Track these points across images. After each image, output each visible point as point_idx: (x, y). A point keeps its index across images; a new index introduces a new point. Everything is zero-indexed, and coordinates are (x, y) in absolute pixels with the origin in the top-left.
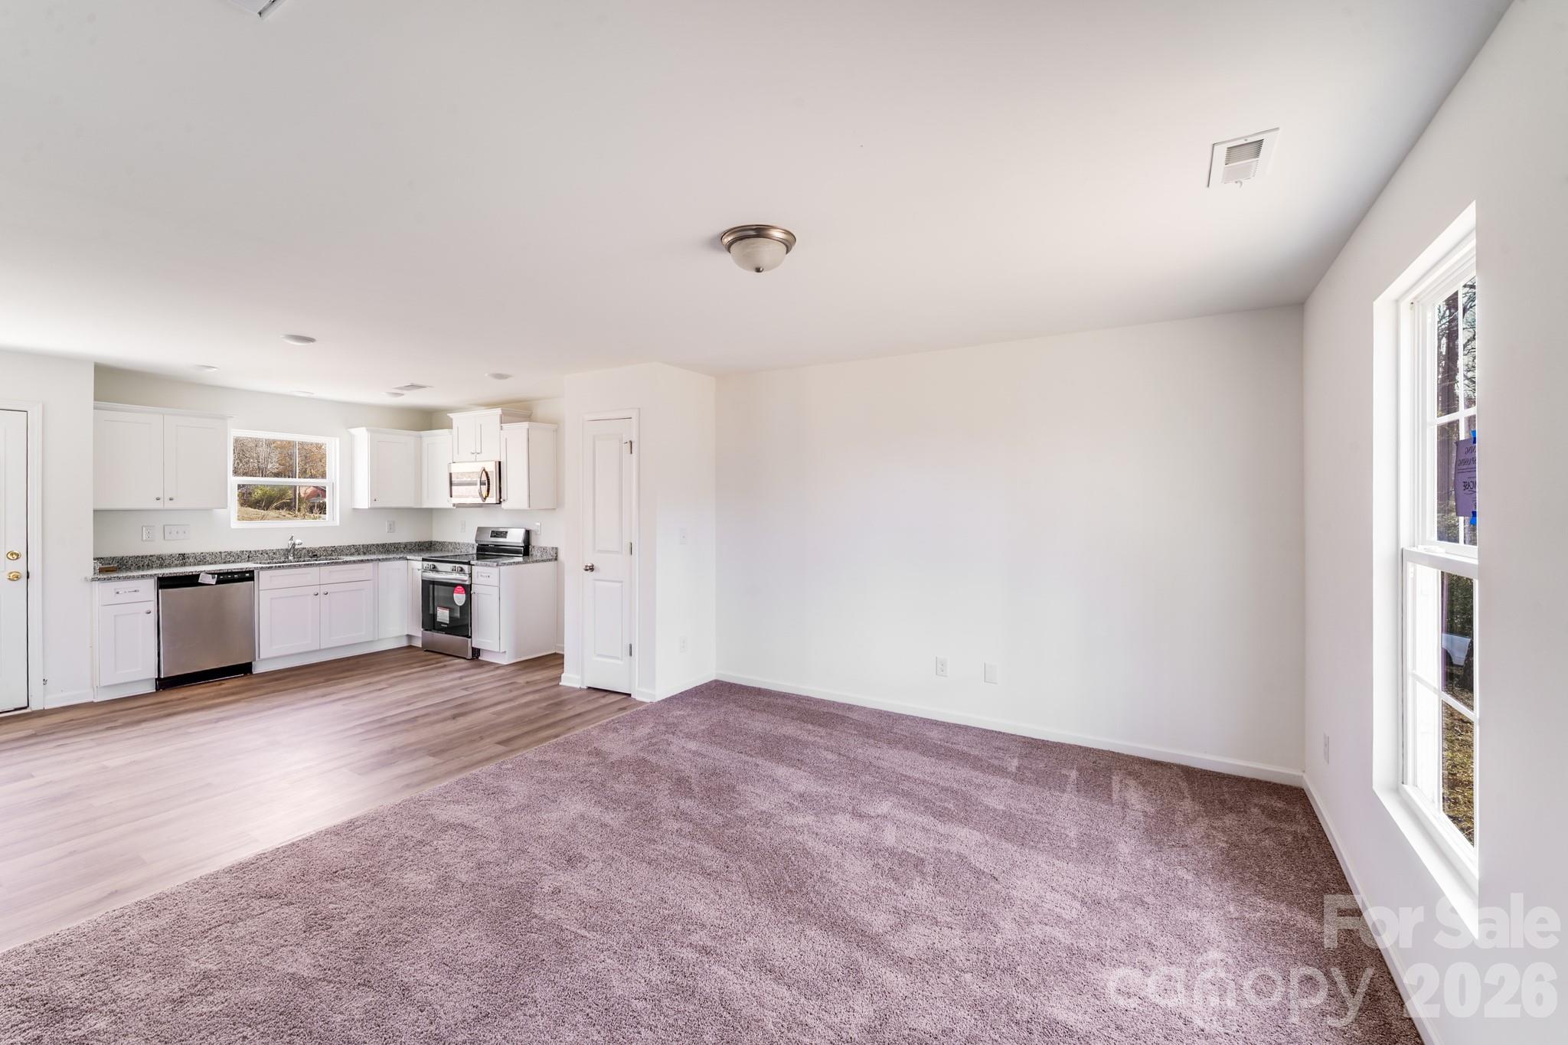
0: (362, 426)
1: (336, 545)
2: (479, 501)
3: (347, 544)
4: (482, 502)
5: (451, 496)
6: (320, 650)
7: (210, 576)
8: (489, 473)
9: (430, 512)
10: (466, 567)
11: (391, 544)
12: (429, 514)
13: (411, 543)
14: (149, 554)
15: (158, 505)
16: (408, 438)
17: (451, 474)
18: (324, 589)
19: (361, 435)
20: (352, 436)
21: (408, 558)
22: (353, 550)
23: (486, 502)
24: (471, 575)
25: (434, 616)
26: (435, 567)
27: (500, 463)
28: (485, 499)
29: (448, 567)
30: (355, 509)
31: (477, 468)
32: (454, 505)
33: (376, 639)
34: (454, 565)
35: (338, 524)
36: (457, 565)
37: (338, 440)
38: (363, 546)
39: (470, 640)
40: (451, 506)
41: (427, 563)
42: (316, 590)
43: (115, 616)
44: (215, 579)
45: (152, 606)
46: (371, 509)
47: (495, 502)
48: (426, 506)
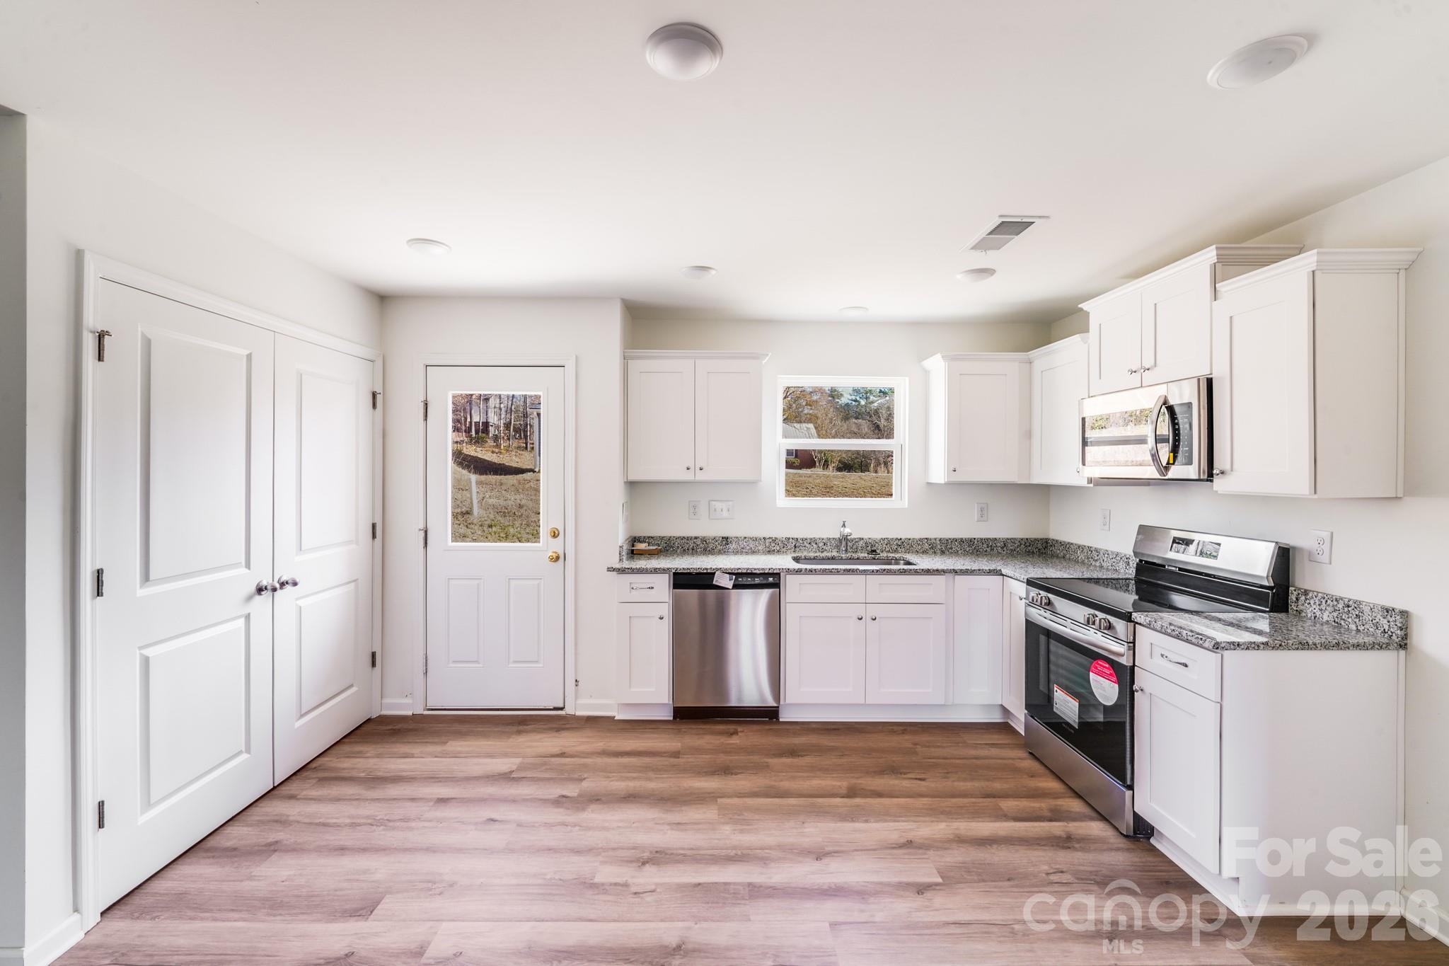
0: (937, 353)
1: (903, 537)
2: (1151, 472)
3: (917, 536)
4: (1157, 476)
5: (1084, 464)
6: (865, 705)
7: (728, 575)
8: (1177, 410)
9: (1045, 491)
10: (1120, 625)
11: (982, 540)
12: (1044, 493)
13: (1013, 540)
14: (693, 536)
15: (689, 476)
16: (1008, 365)
17: (1083, 419)
18: (873, 611)
19: (937, 365)
20: (926, 372)
21: (1004, 572)
22: (926, 546)
23: (1170, 475)
24: (1132, 645)
25: (1049, 699)
26: (1049, 603)
27: (1210, 382)
28: (1167, 468)
29: (1081, 612)
30: (929, 484)
31: (1148, 400)
32: (1090, 481)
33: (950, 703)
34: (1092, 611)
35: (907, 506)
36: (1101, 615)
37: (907, 379)
38: (940, 540)
39: (1128, 793)
40: (1084, 483)
41: (1037, 591)
42: (860, 610)
43: (630, 617)
44: (732, 582)
45: (666, 610)
46: (949, 484)
47: (1195, 476)
48: (1036, 480)
